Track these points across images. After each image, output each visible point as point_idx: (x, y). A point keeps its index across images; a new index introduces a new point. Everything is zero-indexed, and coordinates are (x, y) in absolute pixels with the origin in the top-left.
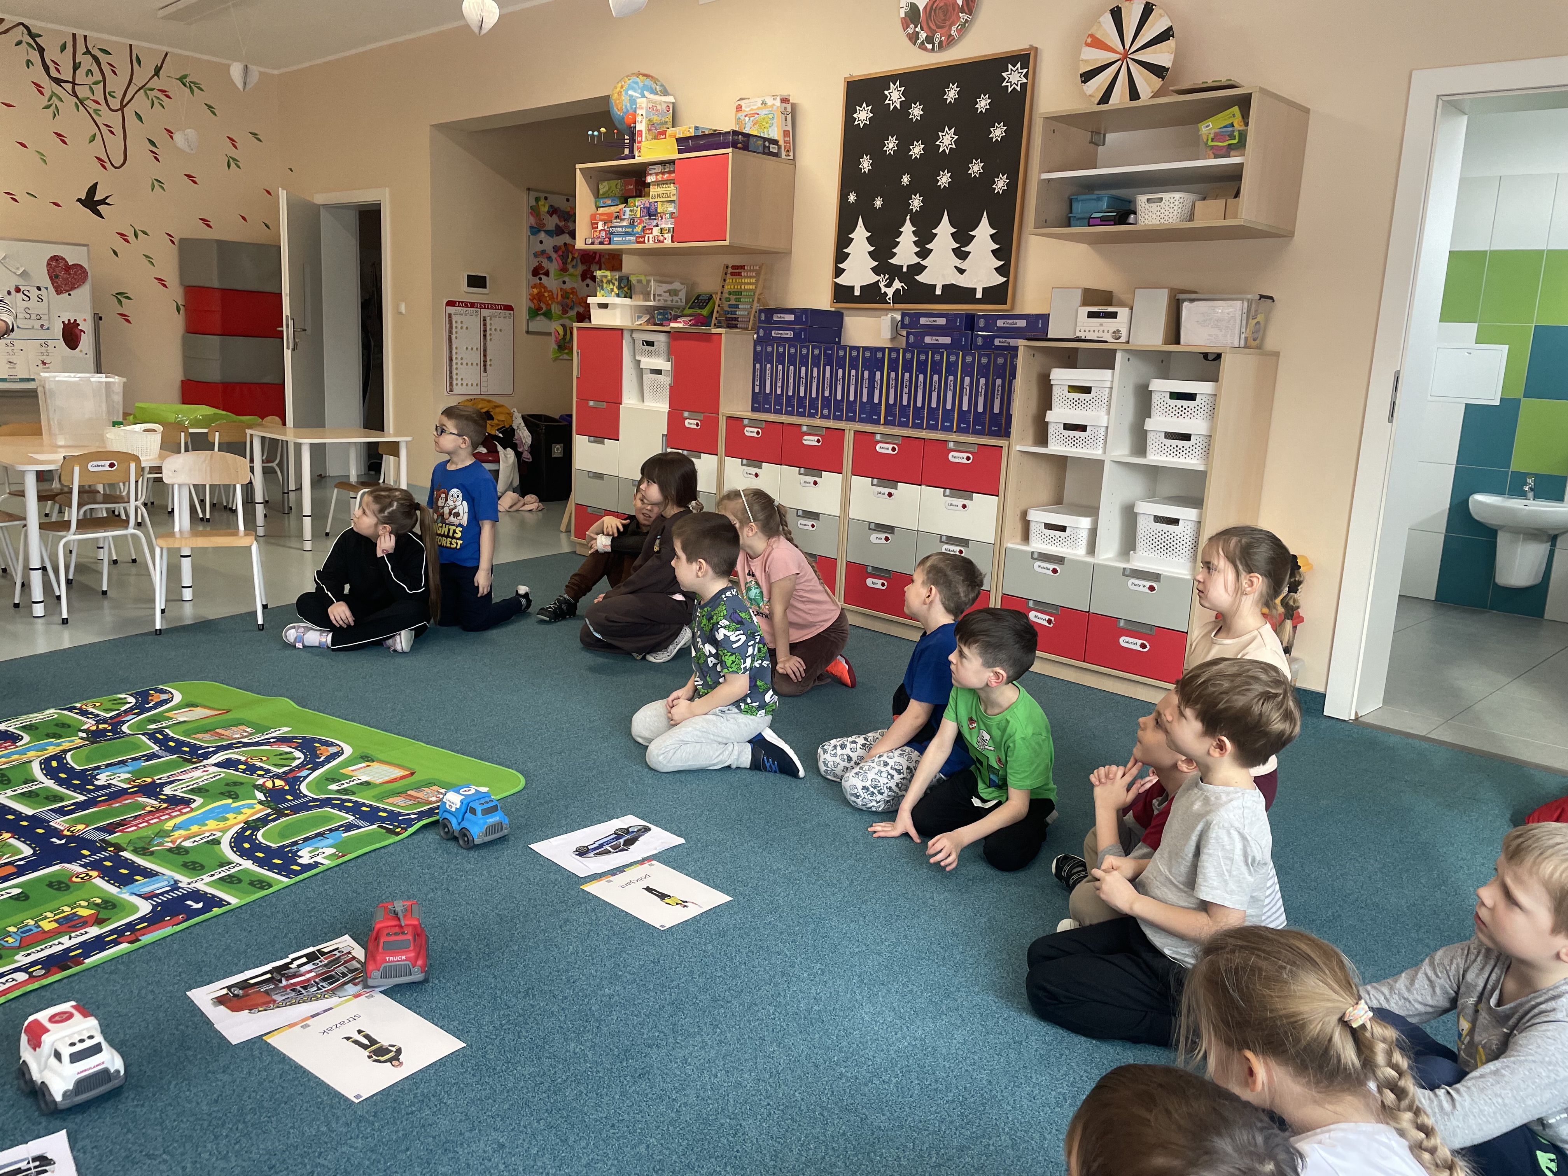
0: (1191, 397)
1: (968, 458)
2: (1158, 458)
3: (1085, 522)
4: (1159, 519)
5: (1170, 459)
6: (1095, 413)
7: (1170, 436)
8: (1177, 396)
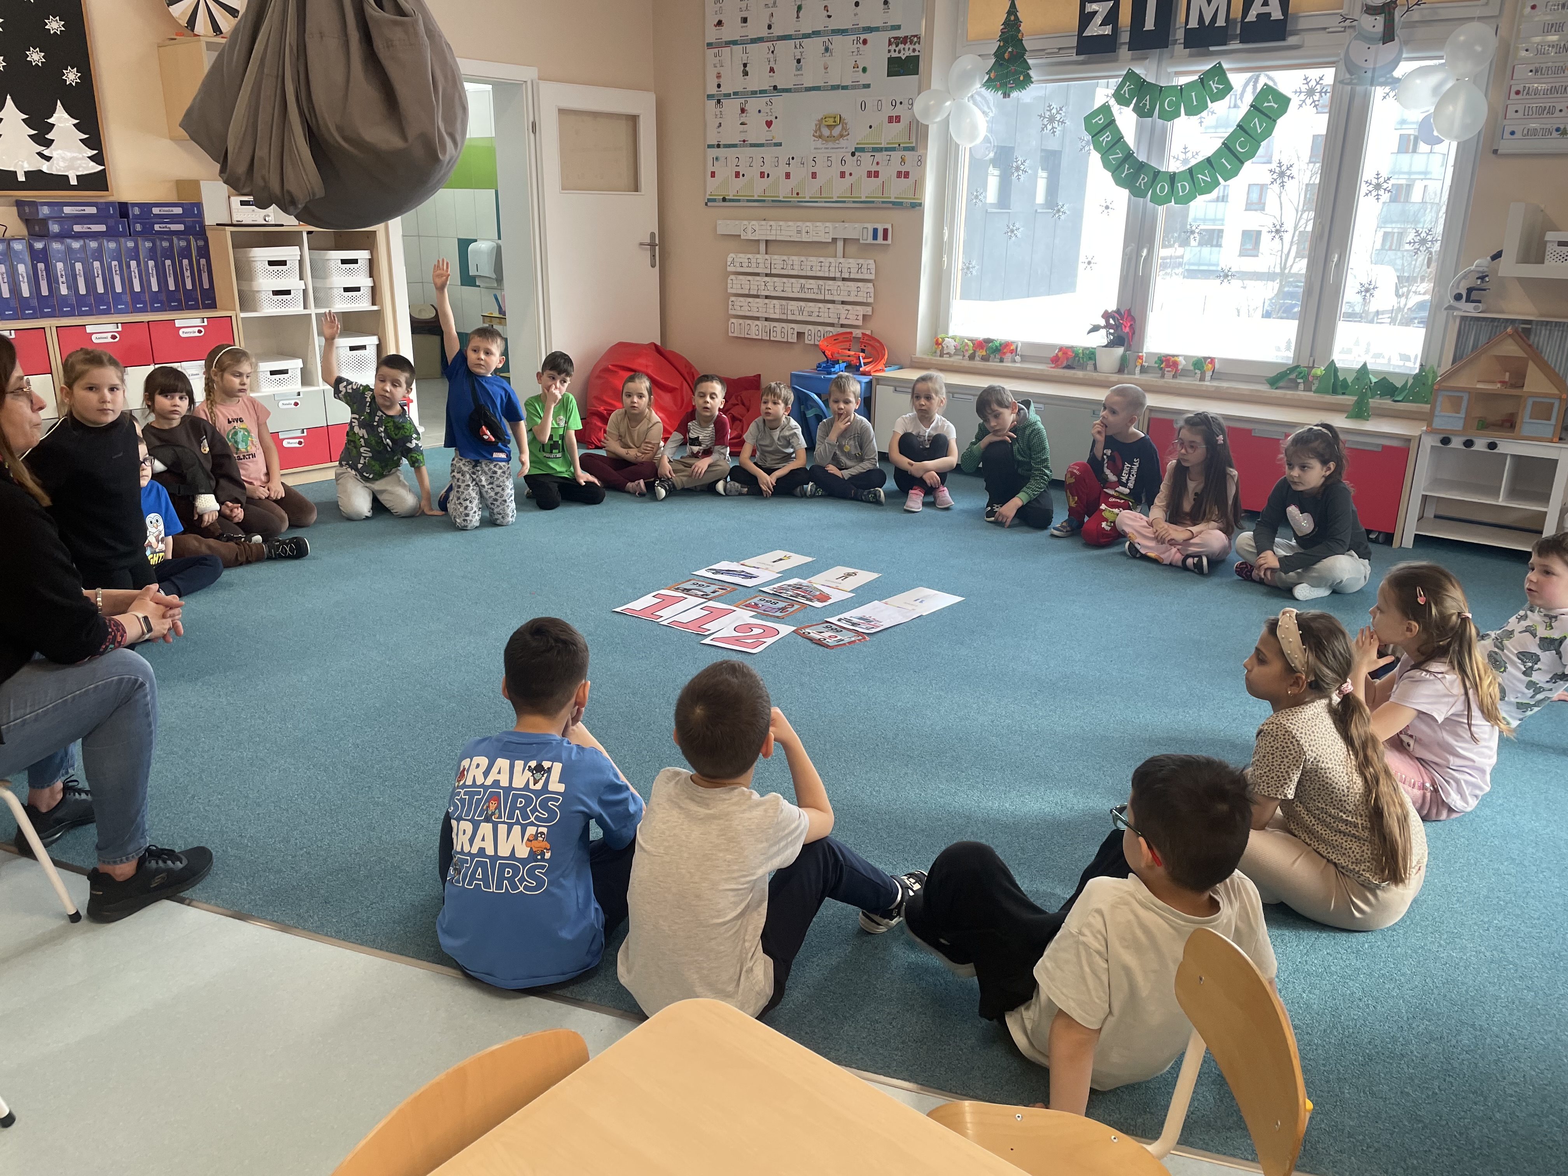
0: (355, 261)
1: (200, 332)
2: (341, 306)
3: (299, 363)
4: (352, 348)
5: (349, 305)
6: (292, 279)
7: (346, 290)
8: (344, 262)
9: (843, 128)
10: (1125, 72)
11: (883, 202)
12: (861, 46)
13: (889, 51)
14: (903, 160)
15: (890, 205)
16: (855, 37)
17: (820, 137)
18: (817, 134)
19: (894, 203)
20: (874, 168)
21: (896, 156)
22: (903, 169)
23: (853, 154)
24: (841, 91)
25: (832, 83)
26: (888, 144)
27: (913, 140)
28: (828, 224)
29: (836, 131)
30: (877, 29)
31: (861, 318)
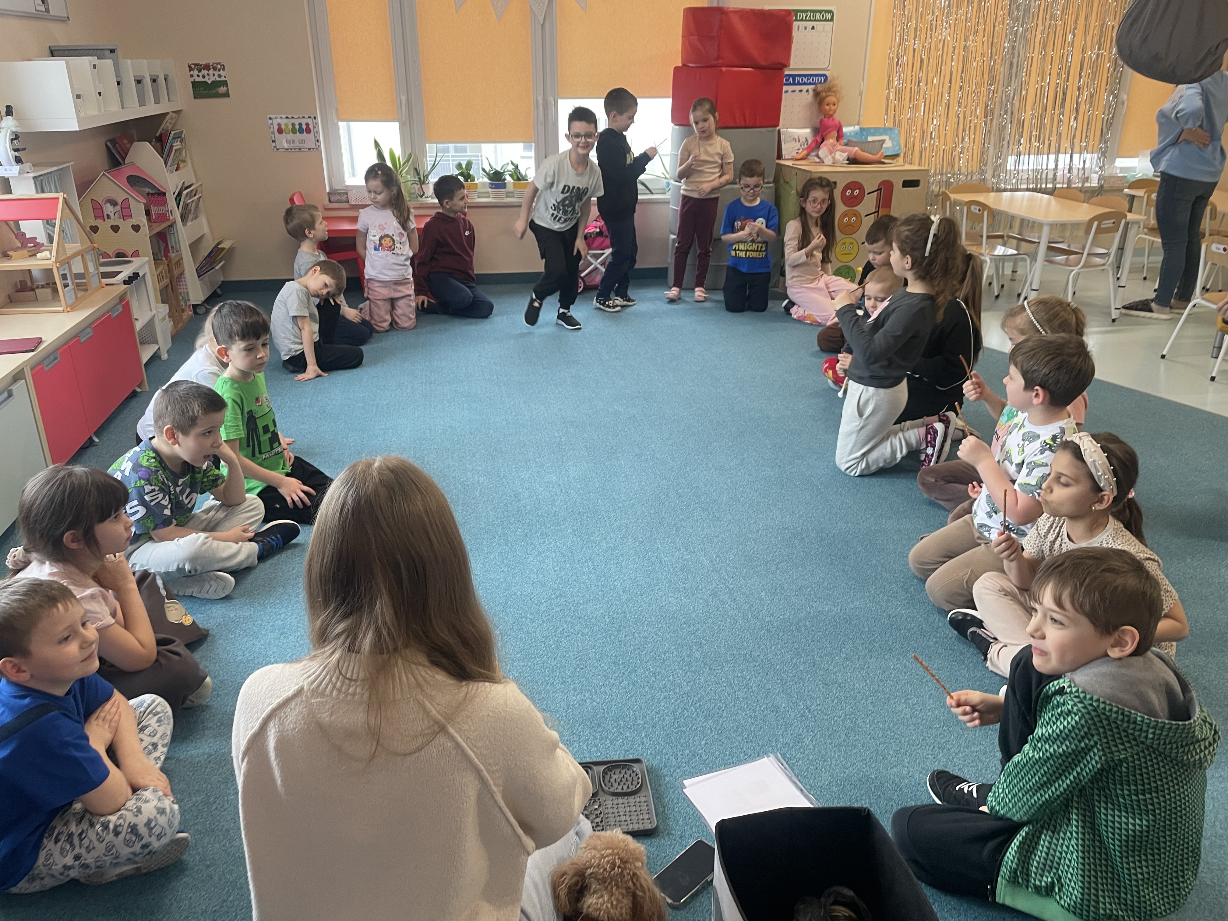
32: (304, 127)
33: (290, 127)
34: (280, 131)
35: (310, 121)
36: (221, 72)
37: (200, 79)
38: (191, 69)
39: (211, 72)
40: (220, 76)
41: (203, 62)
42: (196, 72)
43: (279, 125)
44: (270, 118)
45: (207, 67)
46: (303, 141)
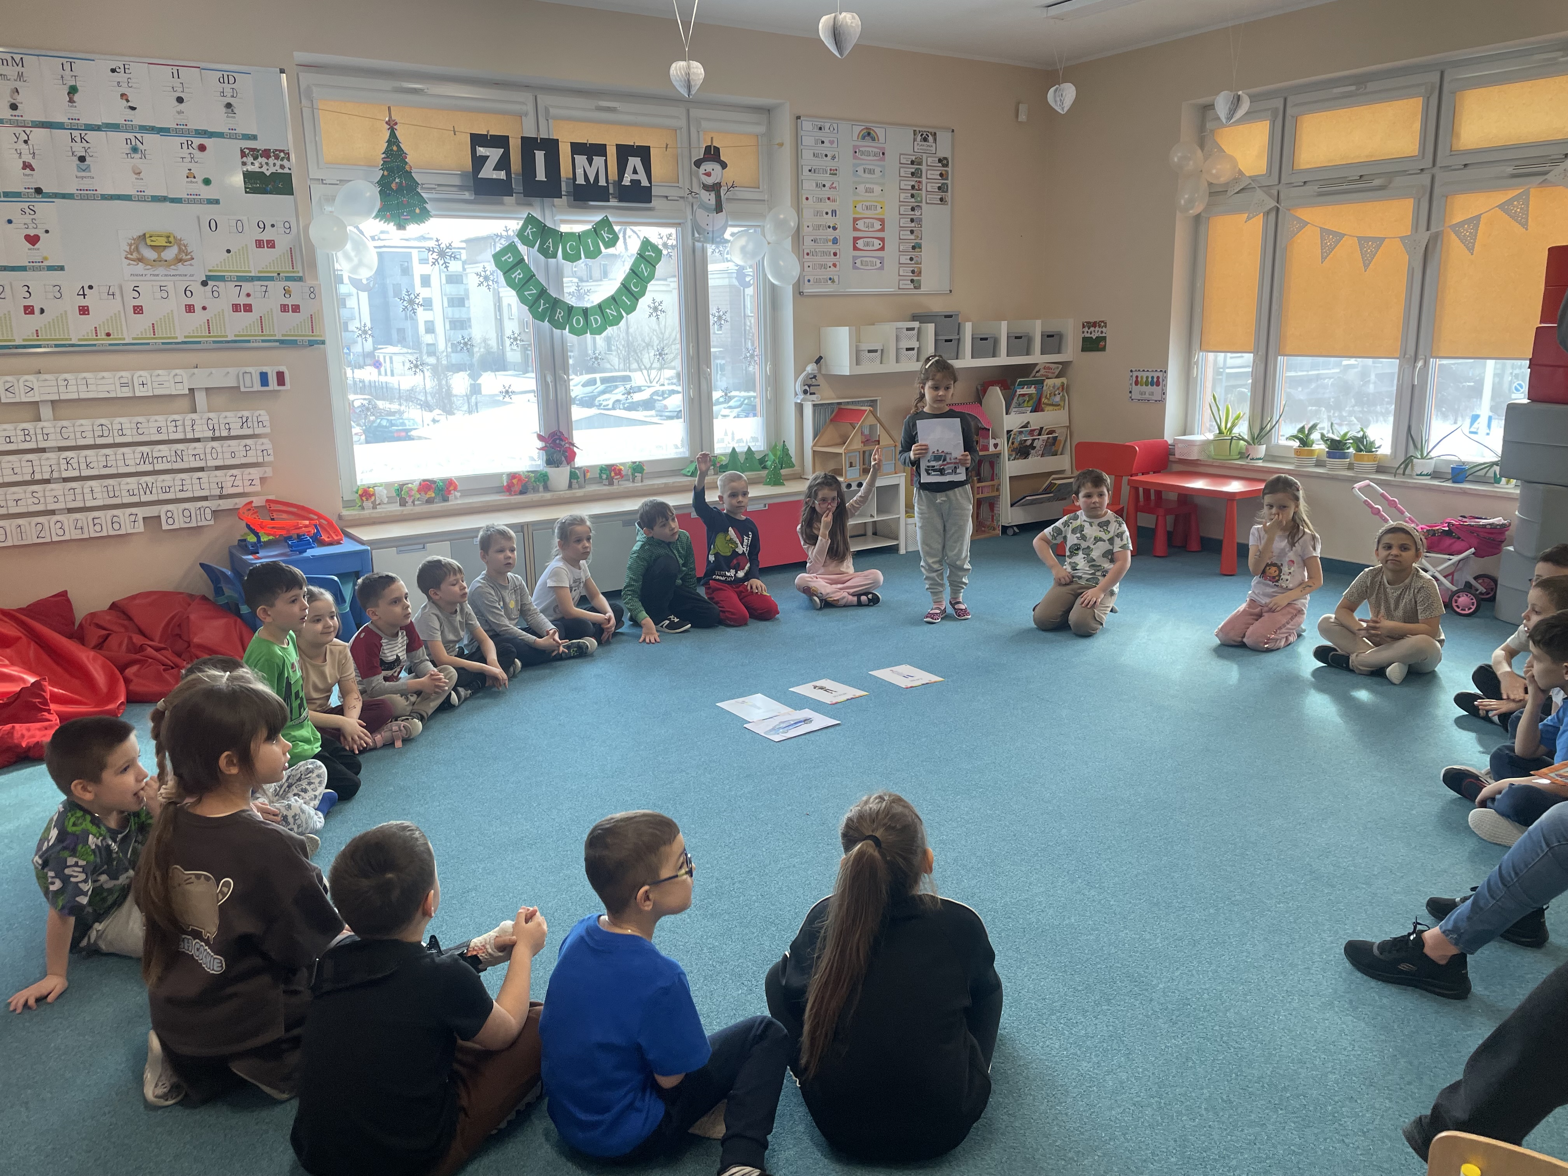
9: (180, 250)
10: (525, 216)
11: (263, 341)
12: (196, 153)
13: (244, 164)
14: (287, 292)
15: (278, 344)
16: (184, 140)
17: (141, 260)
18: (135, 255)
19: (282, 342)
20: (243, 300)
21: (276, 287)
22: (289, 302)
23: (204, 284)
24: (168, 204)
25: (149, 192)
26: (260, 272)
27: (298, 267)
28: (178, 371)
29: (170, 254)
30: (220, 135)
31: (257, 482)
32: (1155, 380)
33: (1144, 380)
34: (1137, 383)
35: (1160, 374)
36: (1104, 329)
37: (1088, 335)
38: (1084, 327)
39: (1097, 329)
40: (1102, 332)
41: (1092, 320)
42: (1086, 329)
43: (1137, 377)
44: (1131, 371)
45: (1094, 324)
46: (1152, 394)
